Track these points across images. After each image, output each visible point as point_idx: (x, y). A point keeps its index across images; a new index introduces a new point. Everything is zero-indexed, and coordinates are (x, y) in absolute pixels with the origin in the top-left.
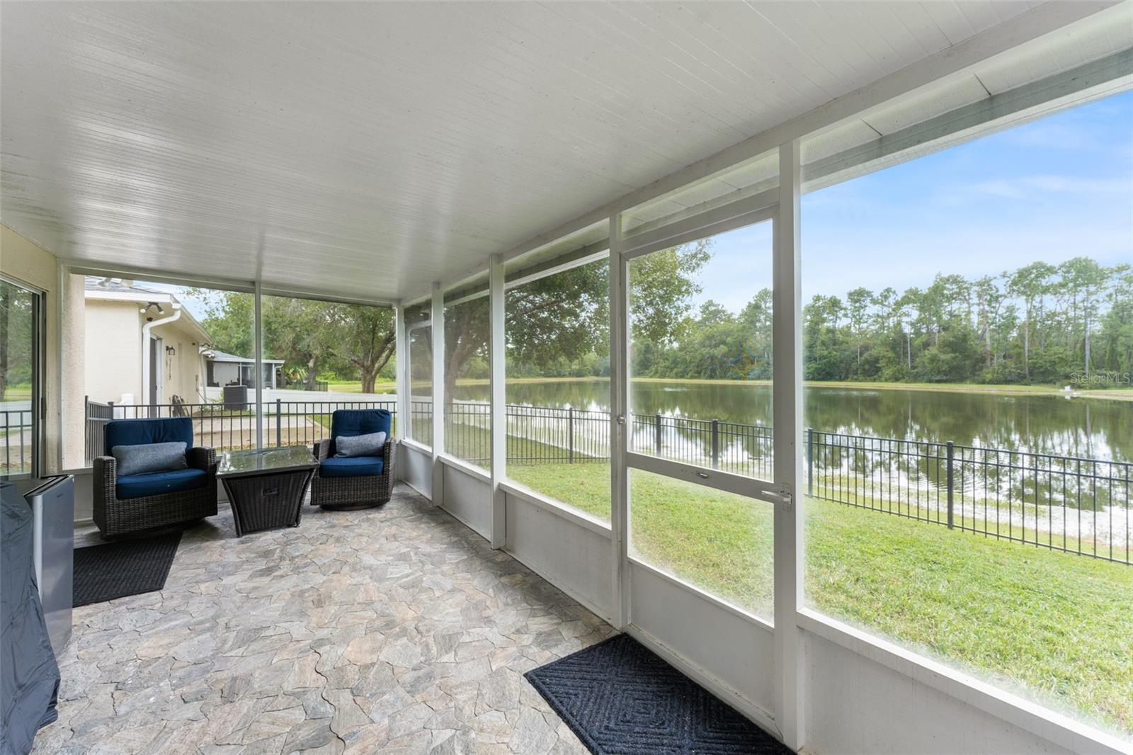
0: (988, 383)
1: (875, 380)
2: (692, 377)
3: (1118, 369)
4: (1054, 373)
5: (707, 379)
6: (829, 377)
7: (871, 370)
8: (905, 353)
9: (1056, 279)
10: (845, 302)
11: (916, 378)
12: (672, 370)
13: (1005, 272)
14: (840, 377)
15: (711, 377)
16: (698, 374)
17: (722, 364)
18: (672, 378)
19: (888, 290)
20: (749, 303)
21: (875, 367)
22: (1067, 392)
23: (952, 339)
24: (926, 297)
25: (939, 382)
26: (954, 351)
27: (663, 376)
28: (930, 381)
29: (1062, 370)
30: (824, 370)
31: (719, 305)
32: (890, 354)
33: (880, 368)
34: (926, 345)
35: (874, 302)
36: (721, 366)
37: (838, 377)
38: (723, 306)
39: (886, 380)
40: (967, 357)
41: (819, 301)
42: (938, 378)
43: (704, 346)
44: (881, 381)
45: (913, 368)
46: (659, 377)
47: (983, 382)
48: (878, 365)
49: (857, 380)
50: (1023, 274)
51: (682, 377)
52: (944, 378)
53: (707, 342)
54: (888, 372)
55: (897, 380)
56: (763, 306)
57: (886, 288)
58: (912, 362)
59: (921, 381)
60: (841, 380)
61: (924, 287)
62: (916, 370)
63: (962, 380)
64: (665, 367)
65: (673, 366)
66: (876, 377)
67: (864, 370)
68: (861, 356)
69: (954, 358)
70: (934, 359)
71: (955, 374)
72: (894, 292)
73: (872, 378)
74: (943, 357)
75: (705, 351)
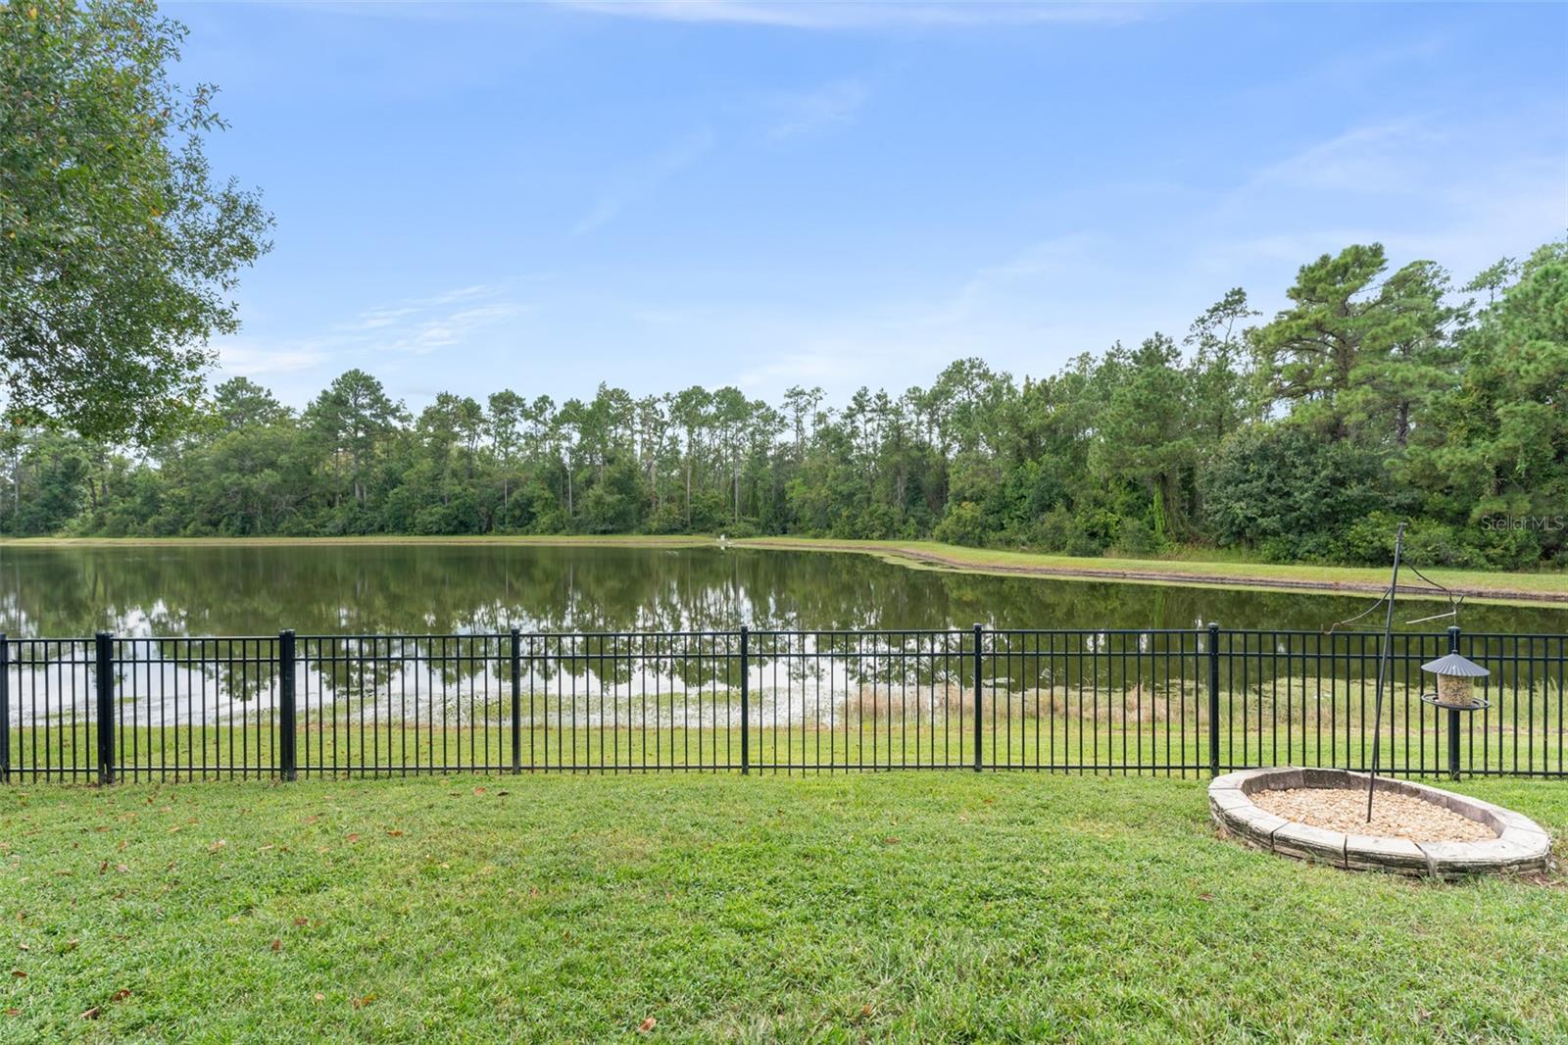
0: (655, 534)
1: (527, 533)
2: (196, 534)
3: (758, 516)
4: (710, 519)
5: (233, 536)
6: (463, 528)
7: (524, 518)
8: (565, 493)
9: (712, 409)
10: (486, 411)
11: (578, 529)
12: (144, 518)
13: (668, 394)
14: (480, 528)
15: (243, 532)
16: (213, 526)
17: (267, 507)
18: (145, 535)
19: (544, 399)
20: (325, 392)
21: (529, 512)
22: (722, 542)
23: (618, 475)
24: (591, 414)
25: (604, 532)
26: (620, 492)
27: (120, 531)
28: (595, 533)
29: (719, 516)
30: (456, 518)
31: (261, 389)
32: (547, 494)
33: (534, 514)
34: (589, 483)
35: (526, 415)
36: (265, 511)
37: (476, 529)
38: (269, 393)
39: (543, 532)
40: (634, 500)
41: (448, 404)
42: (603, 528)
43: (227, 470)
44: (536, 534)
45: (576, 513)
46: (108, 535)
47: (649, 533)
48: (532, 510)
49: (503, 533)
50: (686, 397)
51: (172, 533)
52: (610, 527)
53: (234, 462)
54: (544, 520)
55: (556, 531)
56: (351, 402)
57: (541, 396)
58: (574, 505)
59: (584, 533)
60: (481, 533)
61: (588, 399)
62: (578, 517)
63: (626, 530)
64: (125, 511)
65: (145, 510)
66: (529, 527)
67: (513, 517)
68: (509, 494)
69: (620, 501)
70: (599, 502)
71: (619, 523)
72: (552, 404)
73: (524, 529)
74: (609, 499)
75: (229, 479)
